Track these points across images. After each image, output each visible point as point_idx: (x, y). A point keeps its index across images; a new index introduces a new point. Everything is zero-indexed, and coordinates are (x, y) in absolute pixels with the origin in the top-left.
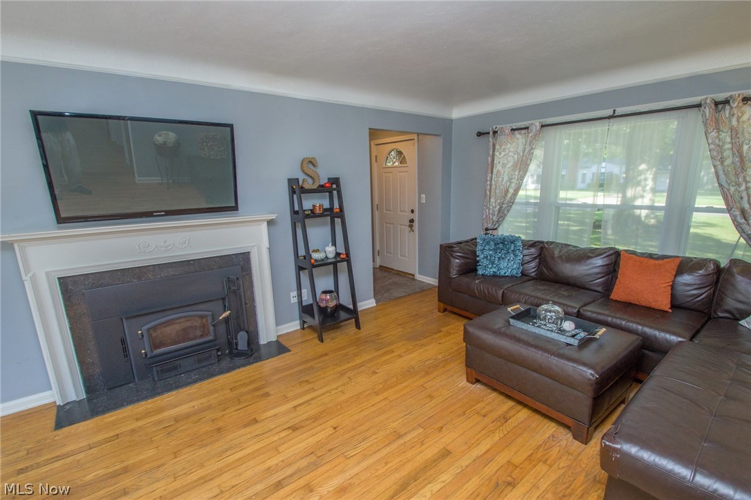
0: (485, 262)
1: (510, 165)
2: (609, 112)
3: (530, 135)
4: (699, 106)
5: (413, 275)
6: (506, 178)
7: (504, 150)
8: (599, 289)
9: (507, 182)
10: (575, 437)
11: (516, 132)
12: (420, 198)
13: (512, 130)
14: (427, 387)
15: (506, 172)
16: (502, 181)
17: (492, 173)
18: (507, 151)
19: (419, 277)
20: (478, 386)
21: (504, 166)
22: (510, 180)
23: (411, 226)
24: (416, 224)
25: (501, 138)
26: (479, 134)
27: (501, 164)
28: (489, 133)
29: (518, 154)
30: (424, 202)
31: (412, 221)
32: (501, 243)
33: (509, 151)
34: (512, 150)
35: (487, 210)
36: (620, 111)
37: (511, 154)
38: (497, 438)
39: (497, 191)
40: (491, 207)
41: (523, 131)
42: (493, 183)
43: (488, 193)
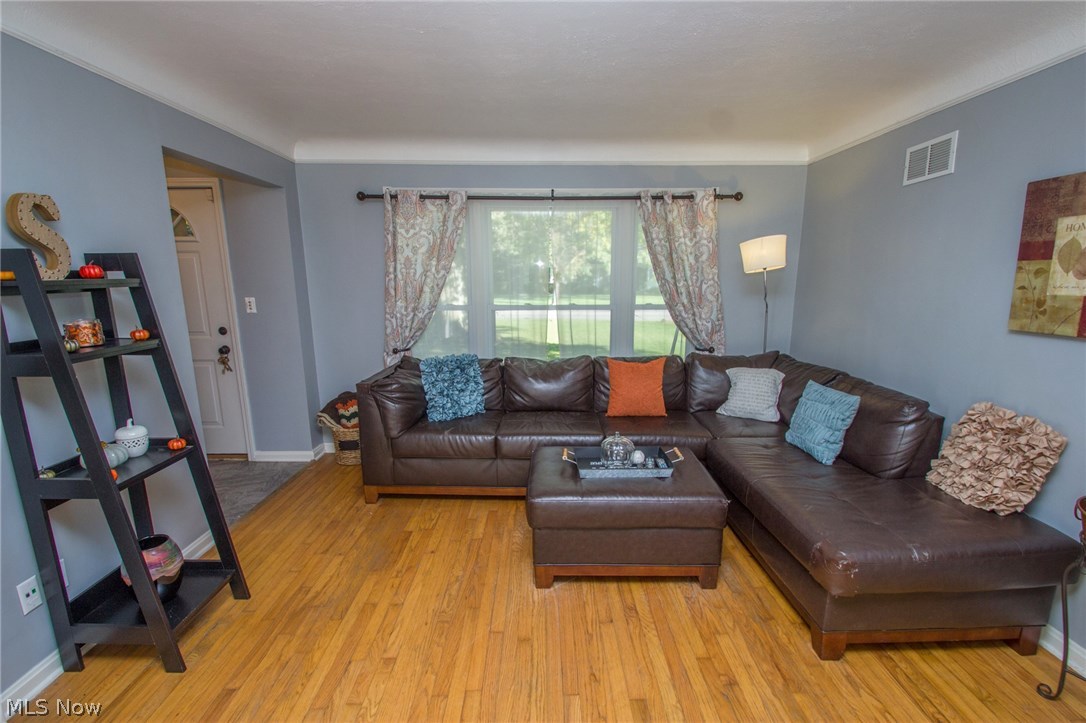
0: (440, 401)
1: (423, 249)
2: (546, 191)
3: (454, 208)
4: (638, 198)
5: (245, 455)
6: (420, 270)
7: (413, 227)
8: (583, 408)
9: (421, 274)
10: (703, 587)
11: (427, 201)
12: (241, 306)
13: (423, 197)
14: (501, 628)
15: (419, 261)
16: (415, 274)
17: (395, 260)
18: (418, 229)
19: (258, 456)
20: (557, 586)
21: (415, 251)
22: (425, 273)
23: (224, 362)
24: (238, 357)
25: (403, 207)
26: (362, 196)
27: (410, 247)
28: (381, 197)
29: (434, 235)
30: (254, 311)
31: (224, 350)
32: (458, 367)
33: (421, 229)
34: (424, 227)
35: (394, 320)
36: (559, 192)
37: (423, 233)
38: (655, 640)
39: (409, 290)
40: (398, 315)
41: (438, 202)
42: (400, 276)
43: (393, 292)
